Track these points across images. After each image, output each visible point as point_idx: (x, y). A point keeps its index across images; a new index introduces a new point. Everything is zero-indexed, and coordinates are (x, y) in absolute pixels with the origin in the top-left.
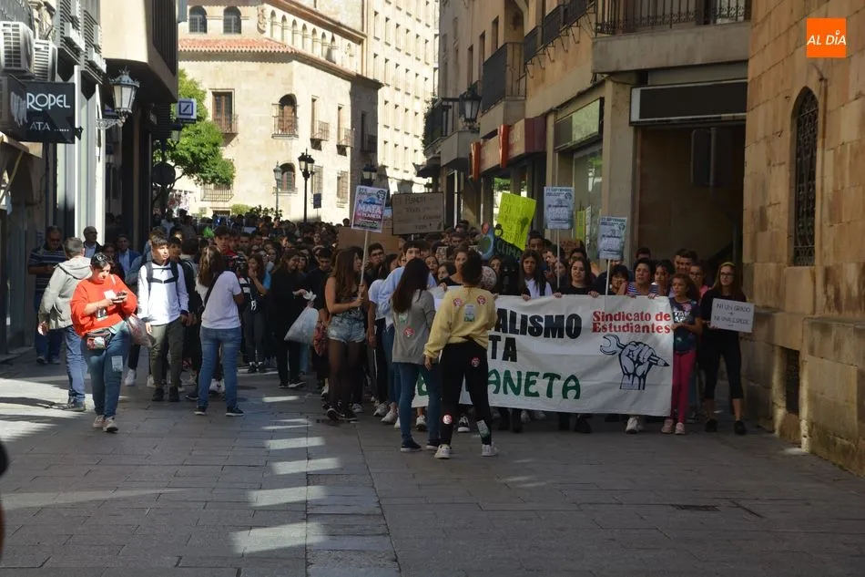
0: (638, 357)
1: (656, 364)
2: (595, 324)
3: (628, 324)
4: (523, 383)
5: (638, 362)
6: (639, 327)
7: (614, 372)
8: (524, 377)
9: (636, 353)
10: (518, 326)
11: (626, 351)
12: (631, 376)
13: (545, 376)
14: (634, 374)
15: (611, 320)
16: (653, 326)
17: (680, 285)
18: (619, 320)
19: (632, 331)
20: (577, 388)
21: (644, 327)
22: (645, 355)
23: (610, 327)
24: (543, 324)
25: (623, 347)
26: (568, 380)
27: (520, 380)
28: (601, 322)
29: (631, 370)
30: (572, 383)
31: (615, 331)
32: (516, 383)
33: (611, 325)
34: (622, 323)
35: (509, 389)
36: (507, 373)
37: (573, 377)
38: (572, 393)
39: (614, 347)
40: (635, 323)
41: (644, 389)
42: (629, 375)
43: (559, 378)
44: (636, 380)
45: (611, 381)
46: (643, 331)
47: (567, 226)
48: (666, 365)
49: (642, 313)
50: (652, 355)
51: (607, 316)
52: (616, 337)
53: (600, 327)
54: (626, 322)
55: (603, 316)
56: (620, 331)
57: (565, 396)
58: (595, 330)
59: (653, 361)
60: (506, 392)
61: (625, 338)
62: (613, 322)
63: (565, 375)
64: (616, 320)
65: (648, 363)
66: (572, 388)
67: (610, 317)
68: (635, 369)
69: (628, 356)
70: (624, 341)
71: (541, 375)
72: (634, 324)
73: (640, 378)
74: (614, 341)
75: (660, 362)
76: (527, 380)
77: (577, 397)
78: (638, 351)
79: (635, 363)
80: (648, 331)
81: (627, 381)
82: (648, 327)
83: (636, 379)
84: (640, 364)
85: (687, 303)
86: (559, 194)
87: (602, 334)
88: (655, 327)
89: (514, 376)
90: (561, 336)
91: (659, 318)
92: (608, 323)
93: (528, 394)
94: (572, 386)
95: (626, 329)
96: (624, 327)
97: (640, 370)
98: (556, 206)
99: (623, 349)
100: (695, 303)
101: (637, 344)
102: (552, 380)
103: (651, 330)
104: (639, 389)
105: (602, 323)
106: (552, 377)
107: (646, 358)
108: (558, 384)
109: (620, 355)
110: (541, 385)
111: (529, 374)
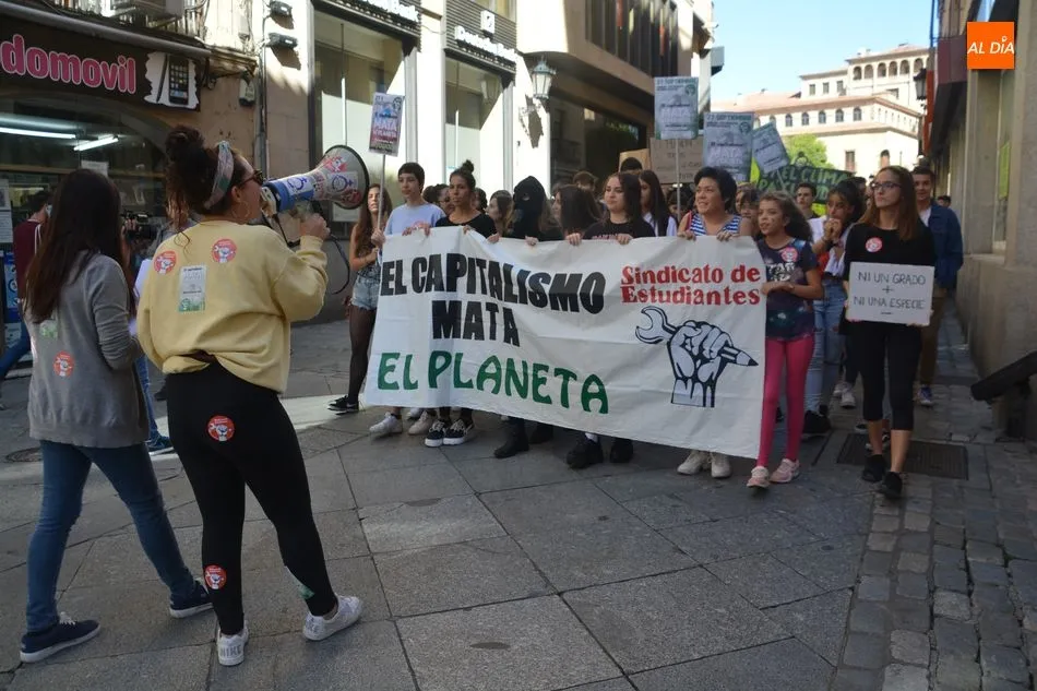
0: (701, 348)
1: (735, 362)
2: (625, 290)
3: (682, 288)
4: (531, 379)
5: (699, 358)
6: (701, 295)
7: (659, 374)
8: (530, 372)
9: (696, 342)
10: (516, 290)
11: (679, 338)
12: (690, 382)
13: (558, 372)
14: (695, 379)
15: (653, 281)
16: (727, 291)
17: (772, 212)
18: (667, 281)
19: (689, 302)
20: (602, 395)
21: (709, 295)
22: (713, 346)
23: (653, 294)
24: (547, 288)
25: (674, 331)
26: (588, 382)
27: (526, 374)
28: (635, 284)
29: (689, 372)
30: (594, 388)
31: (661, 301)
32: (521, 379)
33: (653, 290)
34: (673, 287)
35: (513, 388)
36: (510, 362)
37: (593, 378)
38: (595, 404)
39: (658, 331)
40: (694, 287)
41: (713, 405)
42: (685, 379)
43: (575, 377)
44: (699, 390)
45: (653, 389)
46: (709, 303)
47: (689, 134)
48: (752, 363)
49: (707, 269)
50: (726, 344)
51: (645, 274)
52: (662, 313)
53: (635, 293)
54: (680, 284)
55: (637, 275)
56: (668, 301)
57: (586, 408)
58: (626, 297)
59: (727, 356)
60: (508, 393)
61: (677, 313)
62: (658, 286)
63: (584, 375)
64: (661, 281)
65: (718, 359)
66: (595, 395)
67: (651, 276)
68: (696, 370)
69: (683, 345)
70: (674, 321)
71: (552, 370)
72: (692, 291)
73: (705, 386)
74: (658, 319)
75: (742, 359)
76: (535, 376)
77: (604, 410)
78: (701, 338)
79: (695, 359)
80: (718, 302)
81: (682, 390)
82: (717, 295)
83: (699, 387)
84: (705, 361)
85: (788, 246)
86: (676, 88)
87: (640, 305)
88: (731, 294)
89: (519, 368)
90: (575, 309)
91: (738, 276)
92: (648, 286)
93: (537, 398)
94: (595, 393)
95: (679, 297)
96: (675, 293)
97: (705, 373)
98: (671, 106)
99: (674, 333)
100: (803, 243)
101: (699, 325)
102: (566, 379)
103: (723, 299)
104: (704, 405)
105: (638, 288)
106: (567, 375)
107: (716, 350)
108: (575, 387)
109: (669, 344)
110: (552, 386)
111: (537, 367)
